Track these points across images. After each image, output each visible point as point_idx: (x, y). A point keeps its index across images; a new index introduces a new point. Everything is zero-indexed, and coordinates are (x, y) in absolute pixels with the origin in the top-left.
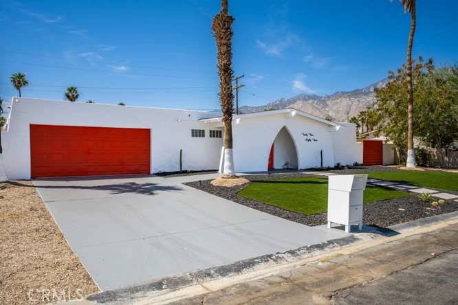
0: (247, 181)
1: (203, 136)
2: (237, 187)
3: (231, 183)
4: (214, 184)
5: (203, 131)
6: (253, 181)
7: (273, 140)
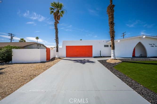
0: (121, 61)
1: (108, 47)
2: (116, 63)
3: (113, 62)
4: (107, 62)
5: (108, 45)
6: (123, 62)
7: (135, 46)
